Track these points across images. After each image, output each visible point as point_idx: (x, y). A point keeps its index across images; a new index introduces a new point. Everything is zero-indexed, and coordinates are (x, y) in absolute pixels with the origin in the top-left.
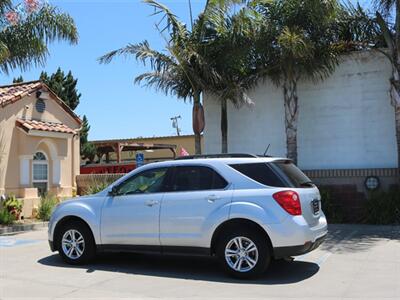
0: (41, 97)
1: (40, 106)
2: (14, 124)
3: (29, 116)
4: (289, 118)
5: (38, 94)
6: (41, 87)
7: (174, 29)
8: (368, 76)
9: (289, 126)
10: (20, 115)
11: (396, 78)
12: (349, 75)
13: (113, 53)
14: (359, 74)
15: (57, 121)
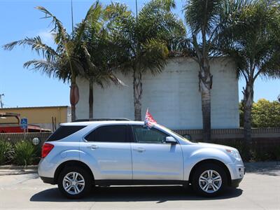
4: (137, 97)
7: (60, 31)
8: (183, 73)
9: (137, 102)
11: (203, 76)
12: (171, 72)
13: (15, 43)
14: (177, 71)
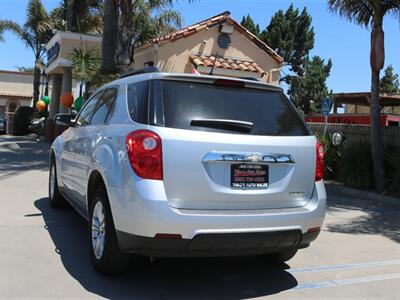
0: (224, 30)
1: (224, 41)
2: (186, 61)
3: (207, 51)
5: (221, 27)
6: (224, 21)
10: (196, 50)
15: (247, 59)
